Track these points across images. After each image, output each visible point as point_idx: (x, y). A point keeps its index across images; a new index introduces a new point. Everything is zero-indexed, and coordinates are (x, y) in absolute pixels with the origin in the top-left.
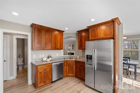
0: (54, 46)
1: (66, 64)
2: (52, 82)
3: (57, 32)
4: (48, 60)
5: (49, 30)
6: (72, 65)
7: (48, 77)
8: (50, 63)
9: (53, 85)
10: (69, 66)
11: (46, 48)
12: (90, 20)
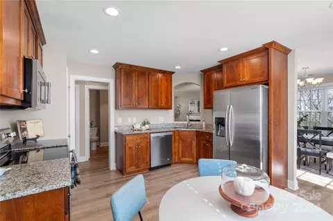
0: (154, 102)
1: (177, 137)
2: (151, 169)
3: (160, 75)
4: (144, 128)
5: (145, 73)
6: (189, 140)
7: (143, 159)
8: (147, 133)
9: (152, 173)
10: (183, 141)
11: (139, 106)
12: (219, 50)
